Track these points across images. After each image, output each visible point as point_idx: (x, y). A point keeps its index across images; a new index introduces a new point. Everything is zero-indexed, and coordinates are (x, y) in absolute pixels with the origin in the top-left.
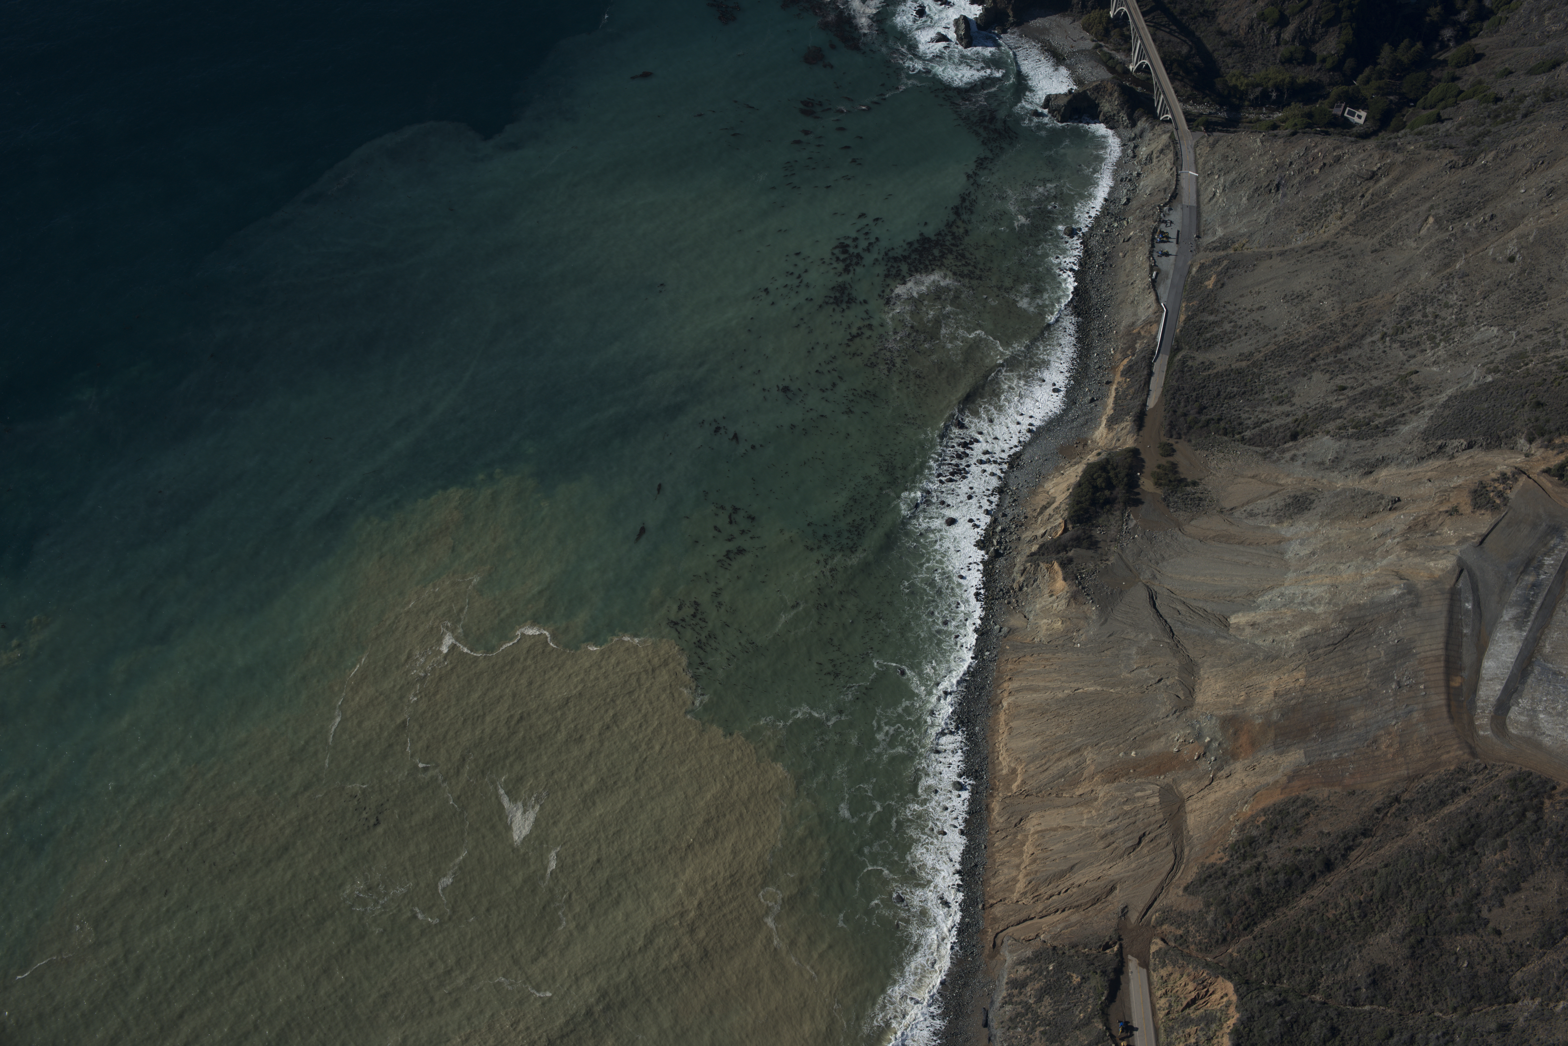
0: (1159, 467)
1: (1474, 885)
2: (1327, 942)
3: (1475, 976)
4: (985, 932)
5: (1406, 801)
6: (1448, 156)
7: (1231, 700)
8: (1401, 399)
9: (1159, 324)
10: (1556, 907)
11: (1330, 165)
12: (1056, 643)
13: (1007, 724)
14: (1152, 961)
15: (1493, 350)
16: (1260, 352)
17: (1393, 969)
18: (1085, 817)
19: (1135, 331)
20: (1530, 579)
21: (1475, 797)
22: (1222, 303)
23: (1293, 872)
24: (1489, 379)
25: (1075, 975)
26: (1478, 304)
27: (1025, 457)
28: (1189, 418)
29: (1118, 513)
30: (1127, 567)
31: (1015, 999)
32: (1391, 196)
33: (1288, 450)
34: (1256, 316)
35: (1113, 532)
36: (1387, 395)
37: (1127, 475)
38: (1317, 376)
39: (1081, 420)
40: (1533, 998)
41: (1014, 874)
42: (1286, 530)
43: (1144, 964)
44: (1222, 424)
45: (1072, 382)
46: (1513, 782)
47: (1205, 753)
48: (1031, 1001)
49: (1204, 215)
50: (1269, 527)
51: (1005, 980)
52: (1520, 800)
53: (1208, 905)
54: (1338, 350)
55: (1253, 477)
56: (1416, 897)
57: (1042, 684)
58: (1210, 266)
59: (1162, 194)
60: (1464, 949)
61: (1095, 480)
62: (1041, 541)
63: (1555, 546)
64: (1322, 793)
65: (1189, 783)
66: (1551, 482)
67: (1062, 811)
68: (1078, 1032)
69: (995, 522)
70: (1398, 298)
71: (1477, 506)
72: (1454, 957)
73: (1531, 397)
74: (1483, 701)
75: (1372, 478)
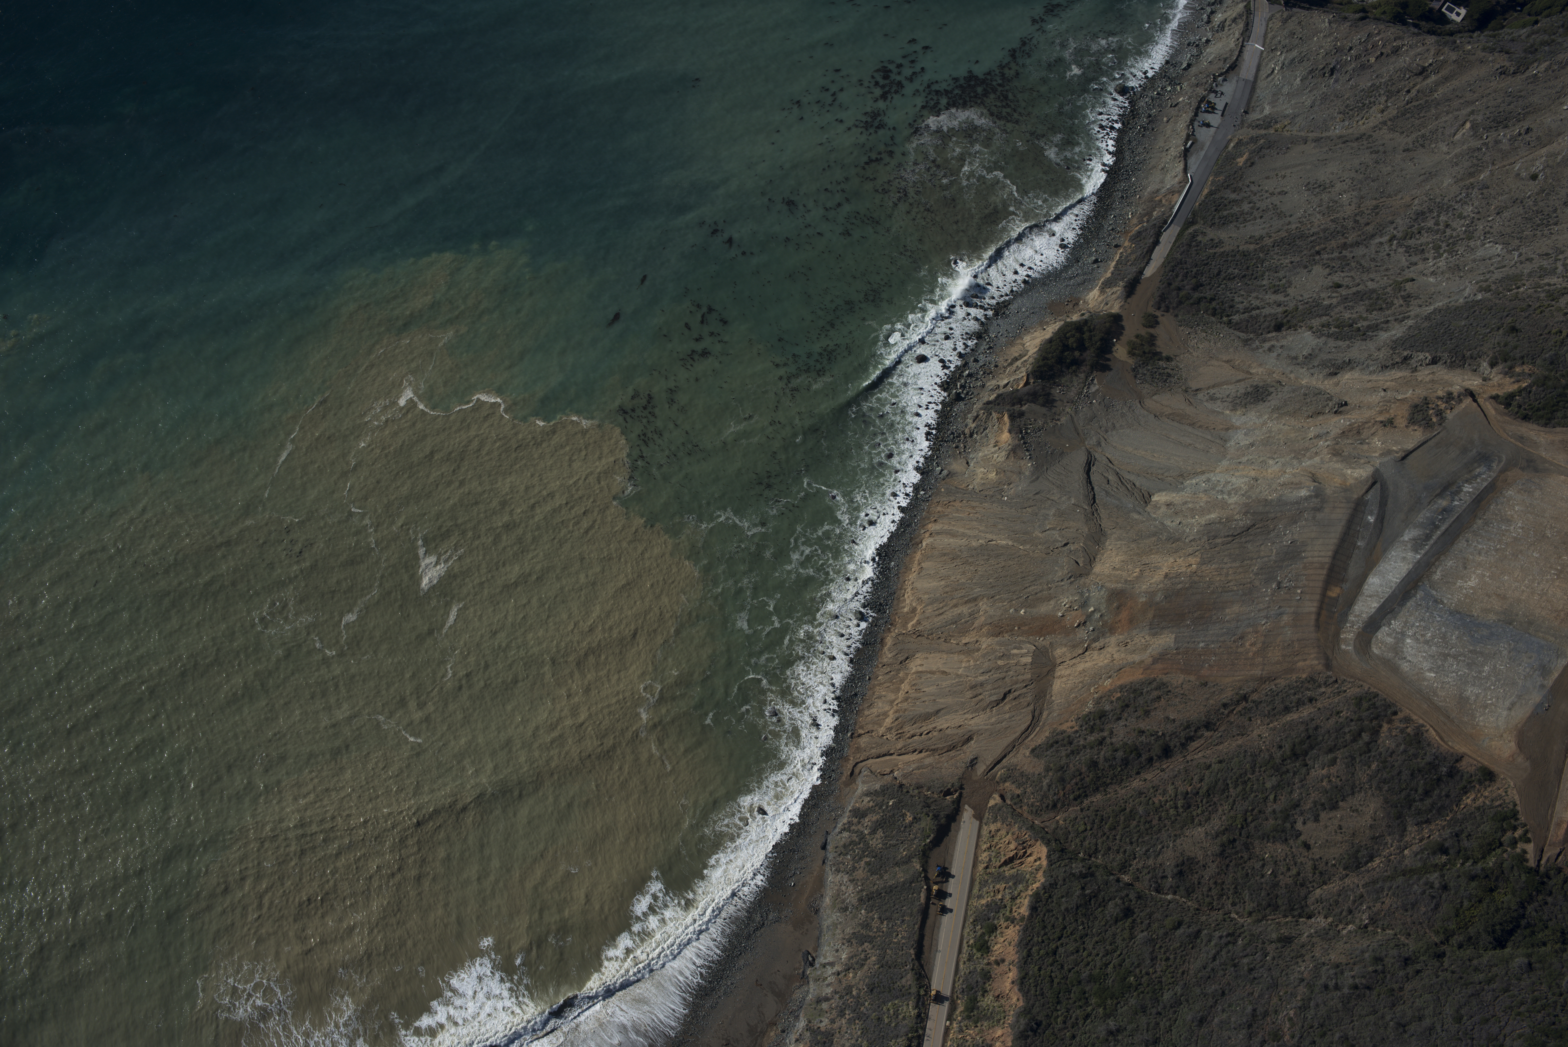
0: (1137, 336)
1: (1296, 795)
2: (1147, 826)
3: (1276, 885)
4: (847, 759)
5: (1254, 702)
6: (1502, 60)
7: (1124, 574)
8: (1390, 305)
9: (1180, 195)
10: (1367, 831)
11: (1387, 56)
12: (987, 493)
13: (919, 564)
14: (987, 815)
15: (1492, 268)
16: (1270, 237)
17: (1201, 863)
18: (964, 665)
19: (1157, 199)
20: (1443, 503)
21: (1319, 709)
22: (1247, 182)
23: (1131, 752)
24: (1479, 297)
25: (908, 814)
26: (1490, 219)
27: (1013, 307)
28: (1182, 294)
29: (1082, 376)
30: (1076, 429)
31: (853, 827)
32: (1436, 95)
33: (1269, 340)
34: (1276, 200)
35: (1072, 394)
36: (1378, 299)
37: (1101, 339)
38: (1318, 269)
39: (1079, 279)
40: (1326, 917)
41: (887, 709)
42: (1238, 418)
43: (979, 817)
44: (1214, 304)
45: (1082, 241)
46: (1359, 700)
47: (1085, 622)
48: (866, 832)
49: (1258, 91)
50: (1223, 413)
51: (850, 808)
52: (1360, 719)
53: (1048, 769)
54: (1345, 246)
55: (1228, 362)
56: (1240, 798)
57: (961, 530)
58: (1248, 143)
59: (1221, 64)
60: (1272, 857)
61: (1068, 338)
62: (1002, 391)
63: (1480, 474)
64: (1177, 679)
65: (1064, 649)
66: (1495, 409)
67: (945, 656)
68: (897, 869)
69: (965, 365)
70: (1416, 202)
71: (1412, 421)
72: (1261, 863)
73: (1510, 321)
74: (1356, 616)
75: (1335, 379)
